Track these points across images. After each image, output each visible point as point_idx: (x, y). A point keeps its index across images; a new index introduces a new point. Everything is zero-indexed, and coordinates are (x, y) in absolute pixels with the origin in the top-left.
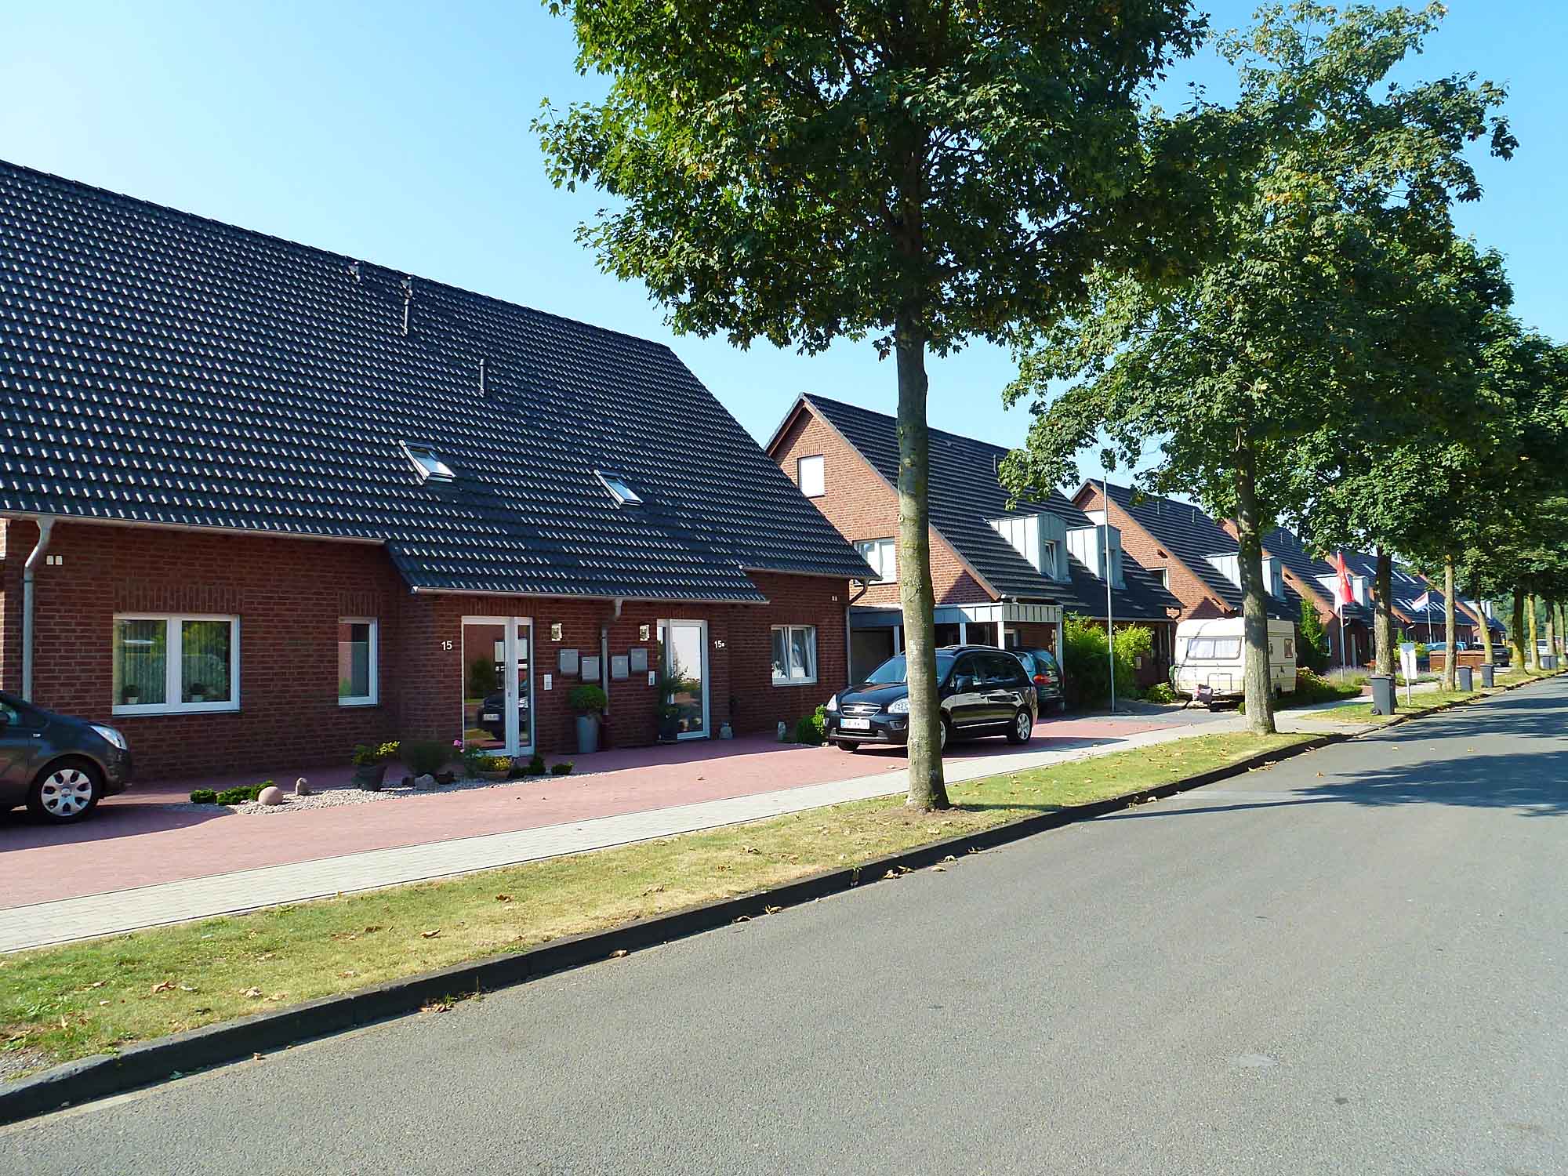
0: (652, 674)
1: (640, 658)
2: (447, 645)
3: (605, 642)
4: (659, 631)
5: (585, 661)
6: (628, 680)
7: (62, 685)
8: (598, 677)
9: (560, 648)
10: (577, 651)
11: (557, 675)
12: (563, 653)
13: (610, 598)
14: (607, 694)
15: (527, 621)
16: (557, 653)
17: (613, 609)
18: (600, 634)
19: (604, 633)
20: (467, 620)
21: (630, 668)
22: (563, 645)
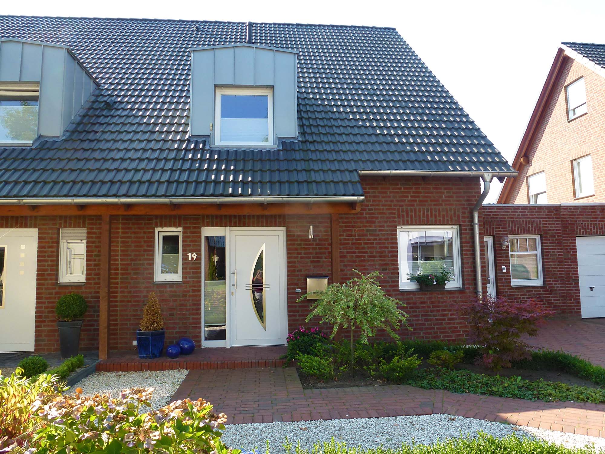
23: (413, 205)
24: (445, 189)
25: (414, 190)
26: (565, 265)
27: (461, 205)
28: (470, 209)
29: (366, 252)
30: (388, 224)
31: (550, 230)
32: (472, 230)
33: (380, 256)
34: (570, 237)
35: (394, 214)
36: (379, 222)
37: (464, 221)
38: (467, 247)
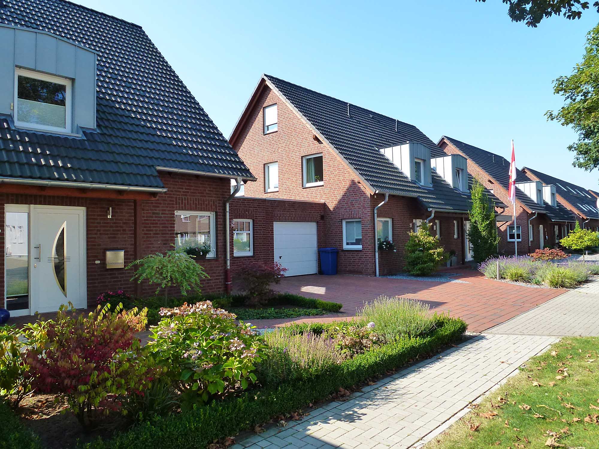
23: (186, 195)
24: (209, 185)
25: (187, 184)
26: (267, 241)
27: (218, 197)
28: (224, 201)
29: (152, 230)
30: (168, 209)
31: (259, 217)
32: (225, 216)
33: (163, 234)
34: (270, 221)
35: (173, 201)
36: (163, 207)
37: (219, 209)
38: (220, 227)
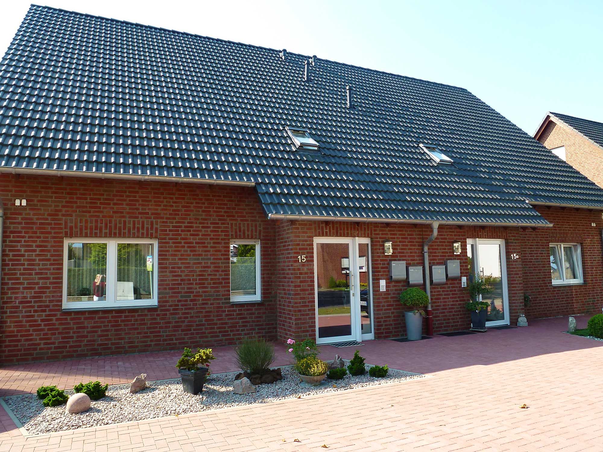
0: (464, 279)
1: (454, 267)
2: (302, 258)
3: (426, 255)
4: (469, 248)
5: (411, 269)
6: (446, 284)
7: (24, 288)
8: (422, 282)
9: (391, 260)
10: (404, 262)
11: (389, 280)
12: (394, 264)
13: (428, 222)
14: (429, 294)
15: (366, 241)
16: (390, 264)
17: (432, 231)
18: (423, 250)
19: (426, 249)
20: (318, 240)
21: (447, 275)
22: (394, 257)
